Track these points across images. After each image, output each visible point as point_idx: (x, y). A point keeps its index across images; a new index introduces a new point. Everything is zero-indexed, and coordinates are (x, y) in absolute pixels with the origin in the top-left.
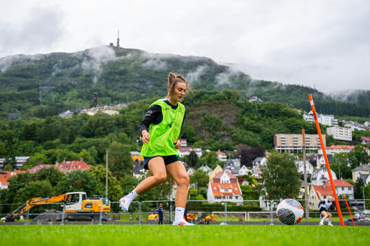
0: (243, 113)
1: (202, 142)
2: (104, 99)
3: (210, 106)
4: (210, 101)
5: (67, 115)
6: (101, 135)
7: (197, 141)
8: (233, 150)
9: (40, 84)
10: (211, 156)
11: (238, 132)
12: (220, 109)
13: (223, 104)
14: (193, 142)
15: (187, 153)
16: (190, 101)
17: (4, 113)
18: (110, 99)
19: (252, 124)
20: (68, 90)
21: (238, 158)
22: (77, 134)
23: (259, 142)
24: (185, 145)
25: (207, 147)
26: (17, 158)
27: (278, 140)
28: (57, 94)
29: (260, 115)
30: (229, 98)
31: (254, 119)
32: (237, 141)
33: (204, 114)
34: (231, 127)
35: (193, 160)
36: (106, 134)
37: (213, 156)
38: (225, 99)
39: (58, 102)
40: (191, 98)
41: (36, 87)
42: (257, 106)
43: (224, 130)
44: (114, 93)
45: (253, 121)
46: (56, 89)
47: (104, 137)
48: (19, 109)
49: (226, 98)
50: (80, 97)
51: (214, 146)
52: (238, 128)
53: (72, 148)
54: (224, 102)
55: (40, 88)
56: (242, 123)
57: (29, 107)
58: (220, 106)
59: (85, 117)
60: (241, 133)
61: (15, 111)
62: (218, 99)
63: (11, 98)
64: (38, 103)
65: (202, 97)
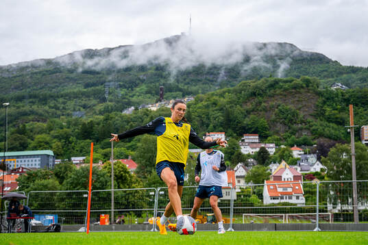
0: (324, 103)
1: (276, 137)
2: (174, 94)
3: (285, 96)
4: (286, 90)
5: (129, 112)
7: (271, 136)
8: (312, 145)
9: (107, 80)
10: (284, 152)
11: (318, 124)
12: (296, 99)
13: (299, 93)
14: (266, 137)
15: (258, 150)
16: (262, 90)
17: (69, 111)
18: (181, 93)
19: (334, 114)
20: (136, 86)
21: (314, 153)
23: (342, 135)
24: (258, 141)
25: (281, 142)
26: (73, 159)
27: (365, 132)
28: (126, 90)
29: (344, 104)
30: (308, 86)
31: (337, 109)
32: (317, 134)
33: (279, 106)
34: (310, 119)
35: (263, 157)
37: (286, 152)
38: (302, 87)
39: (124, 98)
40: (263, 88)
41: (103, 83)
42: (340, 94)
43: (302, 122)
44: (186, 87)
45: (336, 112)
46: (124, 85)
48: (84, 107)
49: (304, 85)
50: (147, 93)
51: (289, 140)
52: (319, 119)
53: (131, 146)
54: (302, 90)
55: (106, 84)
56: (323, 114)
57: (94, 105)
58: (297, 95)
59: (147, 113)
60: (321, 125)
61: (79, 110)
62: (295, 88)
63: (77, 96)
64: (104, 100)
65: (277, 86)
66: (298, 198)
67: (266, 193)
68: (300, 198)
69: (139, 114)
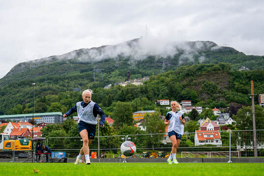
0: (234, 79)
1: (203, 102)
2: (137, 75)
3: (208, 75)
4: (208, 72)
5: (108, 87)
6: (130, 100)
7: (199, 101)
8: (226, 107)
9: (94, 68)
10: (208, 112)
11: (230, 93)
12: (216, 77)
13: (218, 73)
14: (196, 102)
15: (191, 110)
16: (193, 72)
17: (71, 88)
18: (141, 75)
19: (241, 87)
20: (113, 71)
21: (228, 112)
22: (113, 100)
23: (247, 101)
24: (190, 105)
25: (206, 106)
26: (74, 117)
27: (261, 98)
28: (105, 73)
29: (247, 80)
30: (223, 69)
31: (243, 84)
32: (229, 100)
33: (204, 82)
34: (225, 90)
35: (194, 115)
36: (133, 99)
37: (209, 112)
38: (220, 70)
39: (105, 79)
40: (194, 71)
41: (92, 70)
42: (245, 74)
43: (219, 92)
44: (144, 71)
45: (242, 85)
46: (105, 71)
47: (132, 101)
48: (81, 85)
49: (221, 69)
50: (119, 75)
51: (212, 104)
52: (231, 90)
53: (110, 109)
54: (219, 72)
55: (94, 70)
56: (233, 87)
57: (87, 84)
58: (216, 75)
59: (119, 88)
60: (232, 94)
61: (77, 87)
62: (215, 70)
63: (75, 78)
64: (93, 80)
65: (203, 69)
66: (217, 141)
67: (196, 139)
68: (219, 141)
69: (115, 89)
